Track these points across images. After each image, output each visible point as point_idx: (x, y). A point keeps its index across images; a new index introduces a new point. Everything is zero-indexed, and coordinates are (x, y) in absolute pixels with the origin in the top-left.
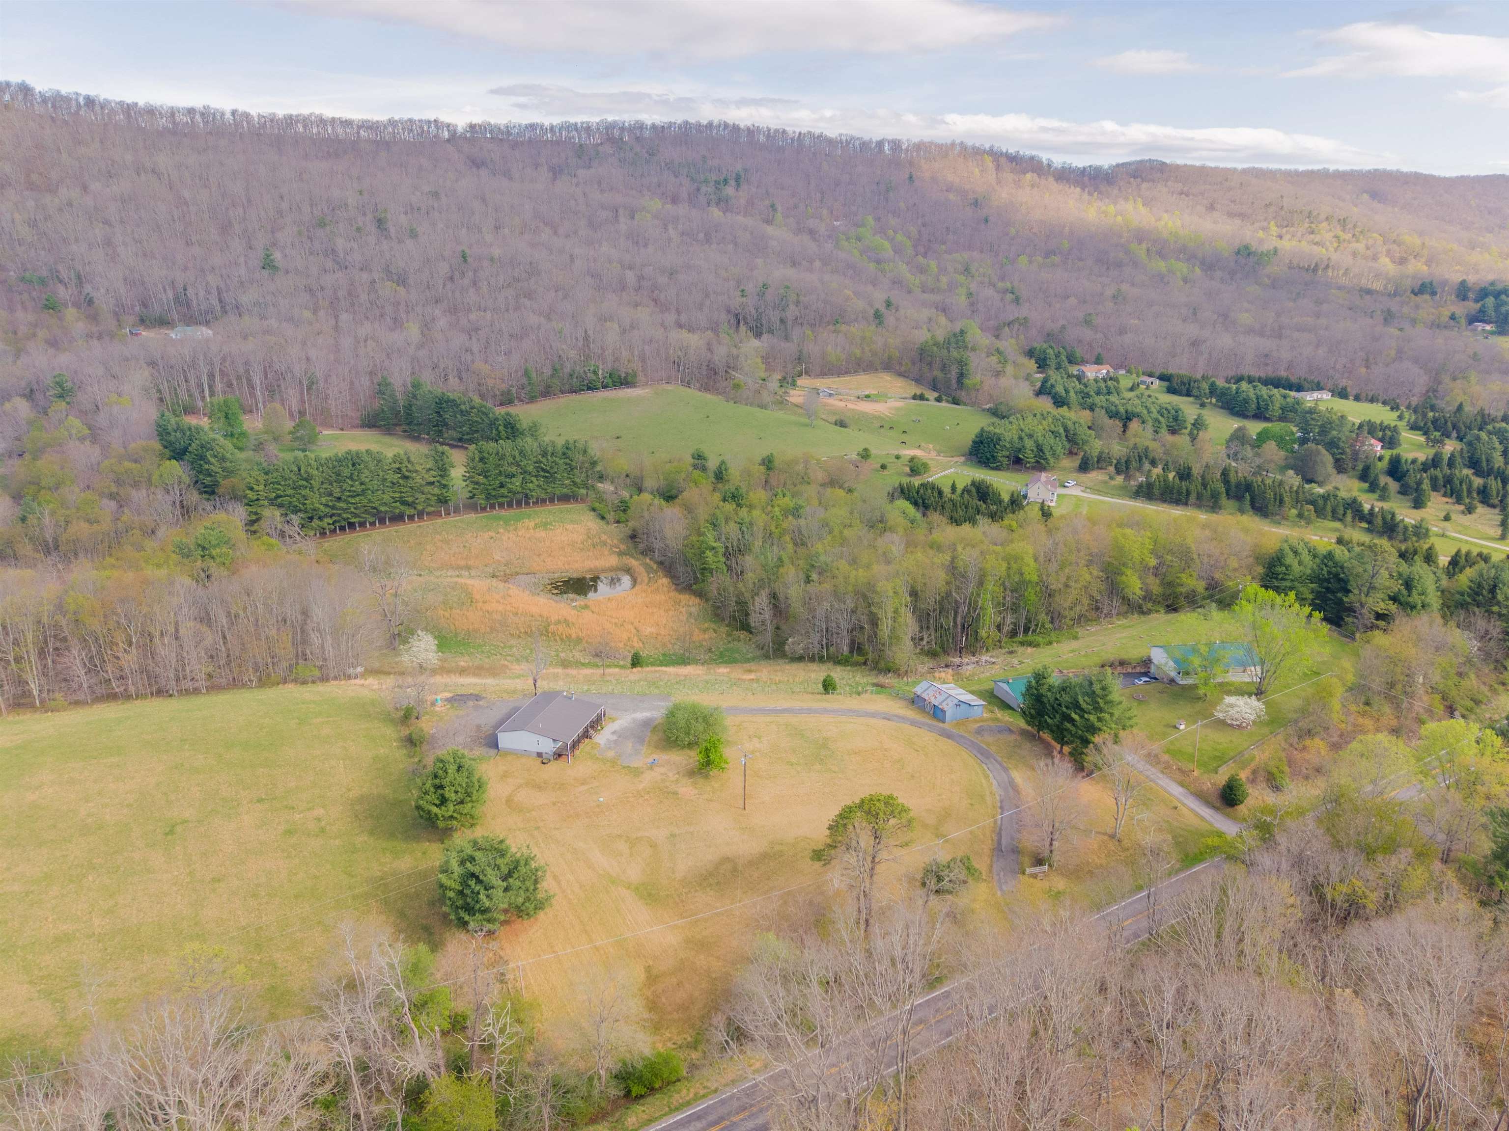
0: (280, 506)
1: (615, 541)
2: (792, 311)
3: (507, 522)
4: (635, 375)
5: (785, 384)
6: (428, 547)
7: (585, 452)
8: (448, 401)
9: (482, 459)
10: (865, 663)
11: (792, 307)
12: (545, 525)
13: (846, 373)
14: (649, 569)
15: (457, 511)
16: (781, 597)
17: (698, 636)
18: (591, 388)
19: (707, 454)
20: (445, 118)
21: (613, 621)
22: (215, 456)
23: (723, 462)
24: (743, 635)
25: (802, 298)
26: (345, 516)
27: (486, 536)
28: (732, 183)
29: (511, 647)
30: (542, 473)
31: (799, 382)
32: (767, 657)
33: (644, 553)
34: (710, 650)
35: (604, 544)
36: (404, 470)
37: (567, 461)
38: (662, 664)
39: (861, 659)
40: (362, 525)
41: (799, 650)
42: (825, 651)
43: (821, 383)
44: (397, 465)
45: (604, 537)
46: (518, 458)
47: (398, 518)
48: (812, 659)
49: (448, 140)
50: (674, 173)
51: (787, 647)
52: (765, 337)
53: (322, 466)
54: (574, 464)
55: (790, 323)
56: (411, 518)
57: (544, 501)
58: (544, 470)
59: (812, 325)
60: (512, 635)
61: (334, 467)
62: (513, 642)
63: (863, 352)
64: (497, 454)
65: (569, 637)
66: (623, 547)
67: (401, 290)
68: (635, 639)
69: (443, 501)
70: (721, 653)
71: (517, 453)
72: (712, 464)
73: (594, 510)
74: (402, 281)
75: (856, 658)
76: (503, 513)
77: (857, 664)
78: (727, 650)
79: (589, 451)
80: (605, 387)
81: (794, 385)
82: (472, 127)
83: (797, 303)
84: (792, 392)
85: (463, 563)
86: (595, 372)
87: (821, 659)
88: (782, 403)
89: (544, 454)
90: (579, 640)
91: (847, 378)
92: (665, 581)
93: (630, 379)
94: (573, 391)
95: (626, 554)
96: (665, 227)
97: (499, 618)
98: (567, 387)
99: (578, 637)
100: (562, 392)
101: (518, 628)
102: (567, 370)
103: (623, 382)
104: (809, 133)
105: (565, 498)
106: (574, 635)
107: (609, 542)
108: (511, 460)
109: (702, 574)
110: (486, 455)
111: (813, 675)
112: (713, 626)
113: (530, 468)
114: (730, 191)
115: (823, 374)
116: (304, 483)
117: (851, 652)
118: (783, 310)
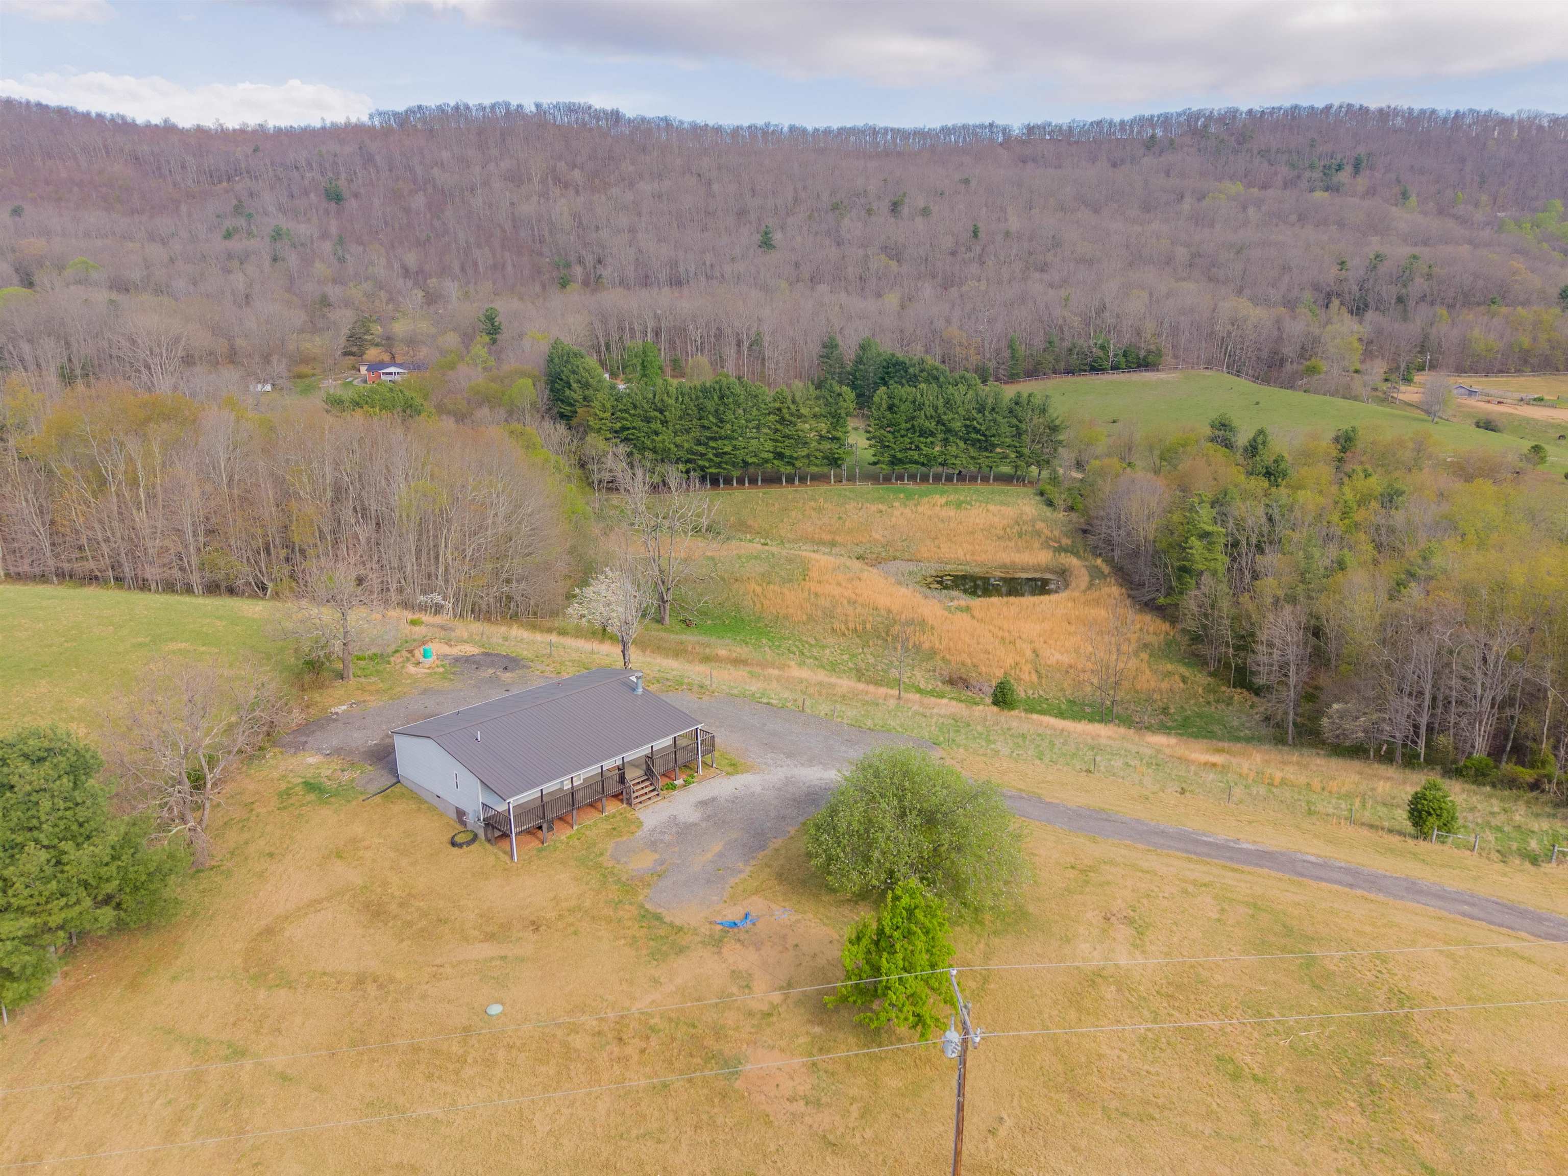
0: (626, 440)
1: (1056, 533)
2: (1419, 285)
3: (909, 497)
4: (1159, 353)
5: (1393, 377)
6: (794, 514)
7: (1043, 411)
8: (897, 363)
9: (890, 408)
10: (1535, 786)
11: (1418, 280)
12: (959, 505)
13: (1501, 371)
14: (1095, 574)
15: (851, 478)
16: (1330, 629)
17: (1148, 680)
18: (1095, 368)
19: (1236, 423)
20: (1000, 121)
21: (1000, 634)
22: (579, 382)
23: (1261, 432)
24: (1238, 695)
25: (1436, 270)
26: (700, 463)
27: (874, 508)
28: (1349, 169)
29: (823, 647)
30: (973, 435)
31: (1418, 378)
32: (1280, 740)
33: (1096, 551)
34: (1165, 711)
35: (1038, 533)
36: (785, 411)
37: (1014, 421)
38: (1061, 715)
39: (1527, 775)
40: (728, 481)
41: (1356, 730)
42: (1422, 743)
43: (1455, 381)
44: (777, 405)
45: (1040, 525)
46: (941, 410)
47: (773, 480)
48: (1388, 758)
49: (1001, 144)
50: (1269, 161)
51: (1325, 721)
52: (1370, 315)
53: (683, 395)
54: (1023, 426)
55: (1412, 303)
56: (790, 480)
57: (973, 479)
58: (977, 431)
59: (1451, 307)
60: (833, 630)
61: (697, 398)
62: (831, 640)
63: (1535, 339)
64: (914, 402)
65: (918, 647)
66: (1066, 541)
67: (894, 264)
68: (1027, 668)
69: (834, 461)
70: (1186, 719)
71: (940, 403)
72: (1242, 439)
73: (1042, 494)
74: (898, 257)
75: (1508, 767)
76: (911, 486)
77: (1512, 783)
78: (1200, 716)
79: (1051, 411)
80: (1115, 368)
81: (1408, 380)
82: (1030, 129)
83: (1429, 276)
84: (1403, 388)
85: (827, 537)
86: (1103, 348)
87: (1410, 761)
88: (1386, 400)
89: (981, 410)
90: (933, 653)
91: (1502, 379)
92: (1115, 590)
93: (1151, 358)
94: (1069, 372)
95: (1066, 551)
96: (1245, 208)
97: (828, 604)
98: (1062, 365)
99: (932, 648)
100: (1055, 372)
101: (846, 623)
102: (1067, 344)
103: (1144, 363)
104: (1471, 110)
105: (1006, 479)
106: (926, 646)
107: (1047, 532)
108: (930, 411)
109: (1179, 579)
110: (896, 401)
111: (1383, 787)
112: (1183, 670)
113: (957, 425)
114: (1344, 177)
115: (1460, 370)
116: (657, 414)
117: (1496, 753)
118: (1405, 286)
